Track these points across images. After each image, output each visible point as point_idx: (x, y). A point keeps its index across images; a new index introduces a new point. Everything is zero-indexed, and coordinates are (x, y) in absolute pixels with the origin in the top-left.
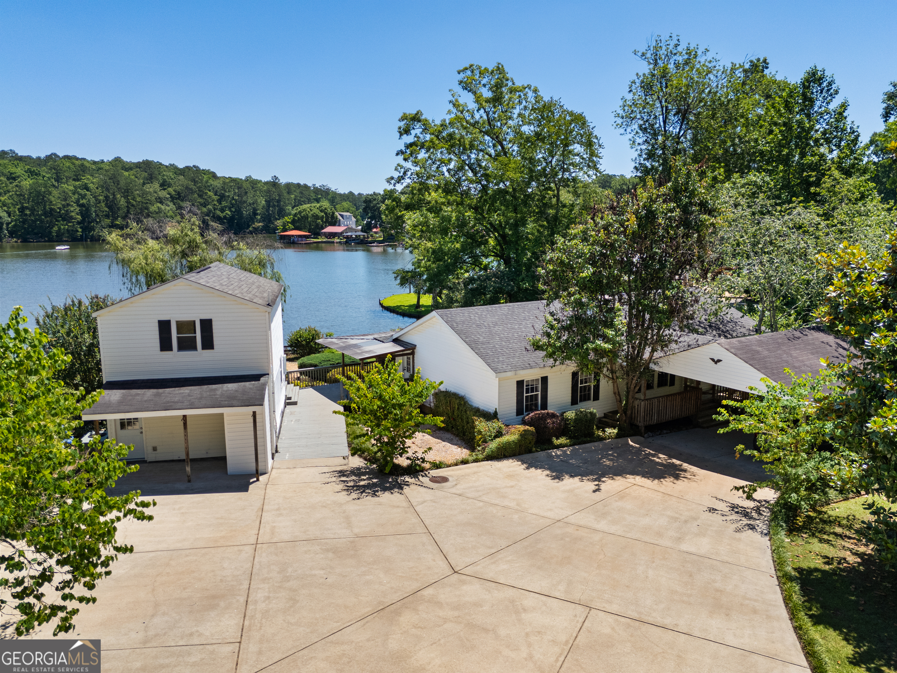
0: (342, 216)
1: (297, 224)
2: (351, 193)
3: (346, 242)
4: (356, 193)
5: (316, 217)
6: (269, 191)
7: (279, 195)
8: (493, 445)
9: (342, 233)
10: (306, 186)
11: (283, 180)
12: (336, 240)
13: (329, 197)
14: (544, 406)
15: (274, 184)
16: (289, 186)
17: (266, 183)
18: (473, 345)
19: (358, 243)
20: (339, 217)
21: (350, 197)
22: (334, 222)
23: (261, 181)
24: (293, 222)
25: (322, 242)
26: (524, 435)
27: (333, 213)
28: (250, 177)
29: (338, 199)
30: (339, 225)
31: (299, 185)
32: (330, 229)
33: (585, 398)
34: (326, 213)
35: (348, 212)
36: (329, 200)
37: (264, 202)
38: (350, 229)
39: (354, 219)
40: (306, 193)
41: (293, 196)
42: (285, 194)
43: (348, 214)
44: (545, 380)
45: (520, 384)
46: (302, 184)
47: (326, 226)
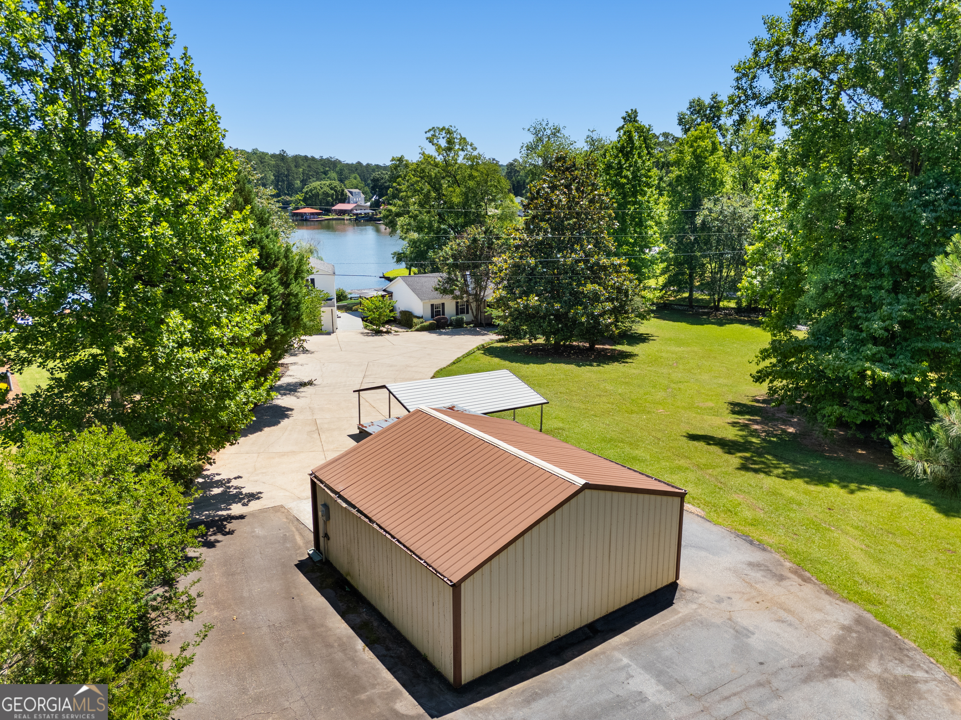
0: (351, 193)
1: (309, 201)
2: (359, 163)
3: (356, 219)
4: (364, 164)
5: (326, 194)
6: (277, 166)
7: (288, 170)
8: (418, 326)
9: (352, 210)
10: (313, 159)
11: (291, 153)
12: (346, 217)
13: (338, 169)
14: (443, 314)
15: (282, 157)
16: (296, 158)
17: (273, 156)
18: (414, 290)
19: (367, 221)
20: (349, 194)
21: (357, 168)
22: (344, 199)
23: (267, 154)
24: (305, 200)
25: (333, 219)
26: (431, 324)
27: (343, 190)
28: (257, 149)
29: (346, 171)
30: (349, 203)
31: (306, 157)
32: (340, 206)
33: (462, 312)
34: (336, 191)
35: (356, 188)
36: (337, 173)
37: (273, 177)
38: (359, 207)
39: (363, 196)
40: (314, 166)
41: (301, 170)
42: (294, 169)
43: (357, 190)
44: (443, 304)
45: (432, 305)
46: (309, 156)
47: (337, 204)
